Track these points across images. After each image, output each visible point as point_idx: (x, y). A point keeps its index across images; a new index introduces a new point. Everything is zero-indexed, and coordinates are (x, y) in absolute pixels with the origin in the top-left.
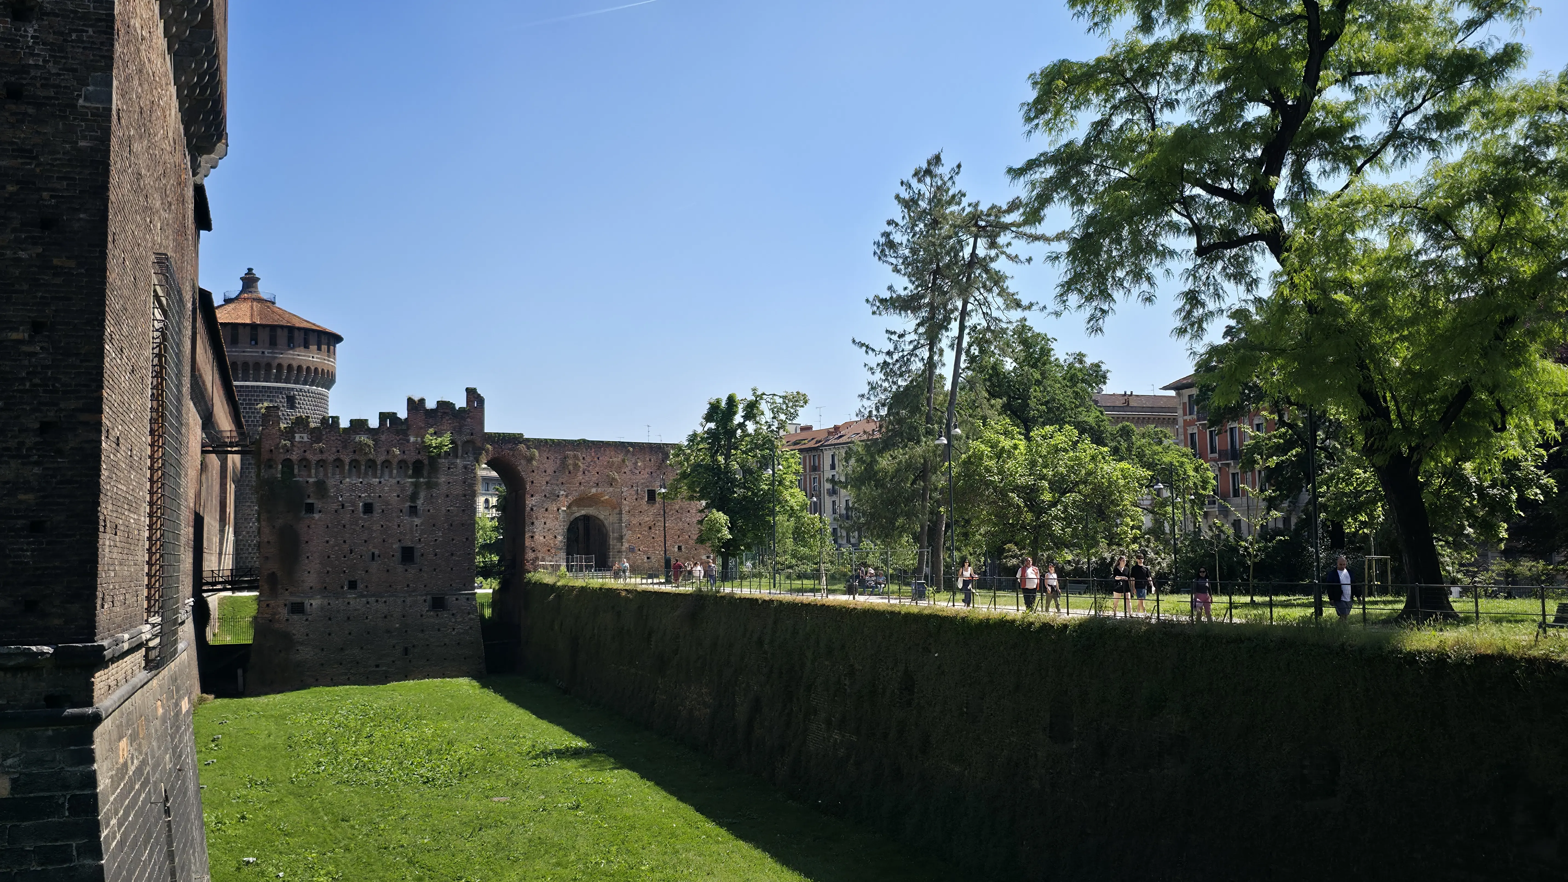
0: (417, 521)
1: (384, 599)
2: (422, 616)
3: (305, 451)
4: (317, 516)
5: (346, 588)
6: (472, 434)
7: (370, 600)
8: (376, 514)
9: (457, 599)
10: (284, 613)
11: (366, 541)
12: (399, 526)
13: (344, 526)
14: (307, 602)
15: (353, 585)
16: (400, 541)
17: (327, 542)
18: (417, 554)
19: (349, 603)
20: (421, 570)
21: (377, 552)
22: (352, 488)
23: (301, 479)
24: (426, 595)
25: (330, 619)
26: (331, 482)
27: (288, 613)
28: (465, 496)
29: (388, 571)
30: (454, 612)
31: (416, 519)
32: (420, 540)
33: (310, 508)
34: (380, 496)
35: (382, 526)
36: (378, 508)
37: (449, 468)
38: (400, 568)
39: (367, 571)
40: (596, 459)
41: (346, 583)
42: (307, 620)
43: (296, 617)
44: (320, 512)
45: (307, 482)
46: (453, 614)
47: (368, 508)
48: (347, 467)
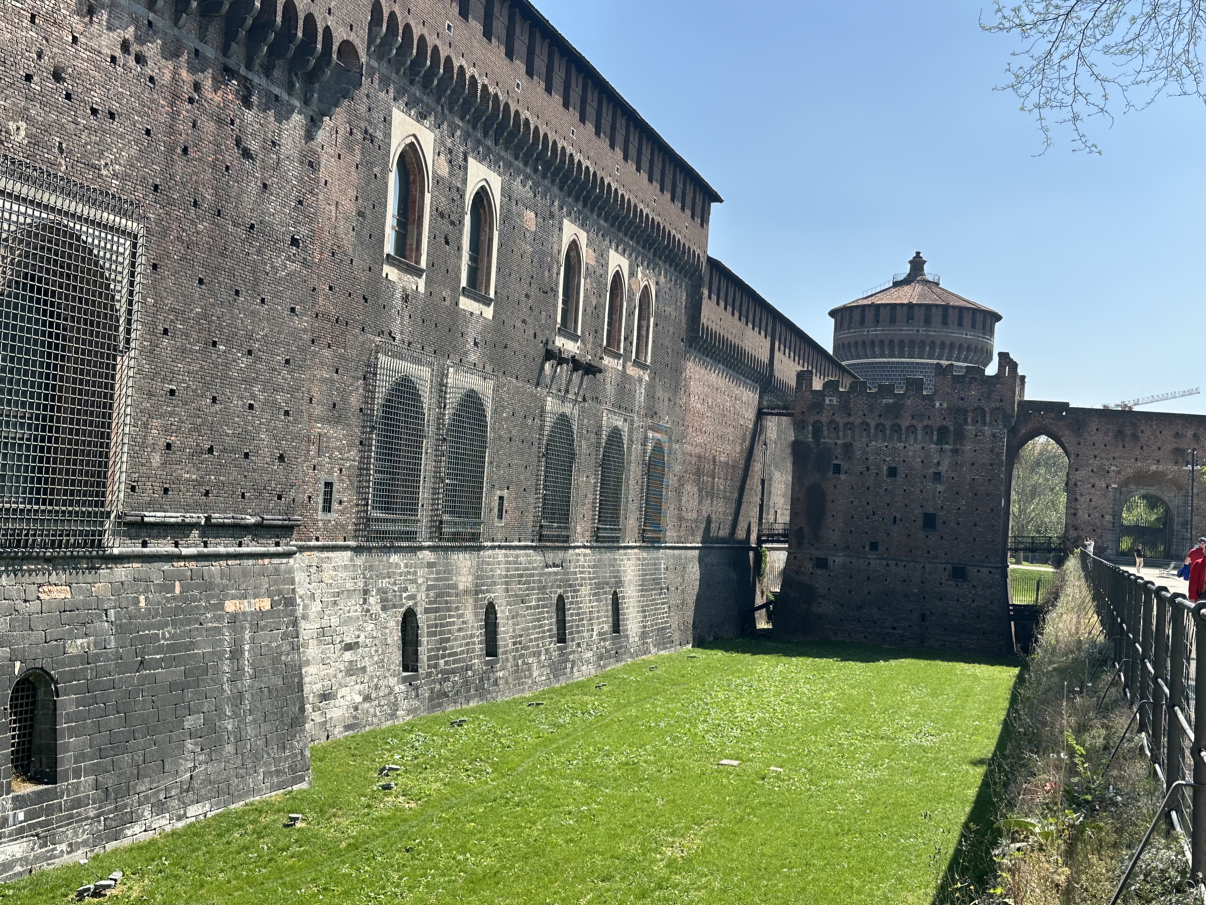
0: (940, 488)
1: (904, 563)
2: (941, 584)
3: (834, 414)
4: (843, 477)
5: (867, 549)
6: (1001, 401)
7: (890, 562)
8: (900, 479)
9: (978, 571)
10: (809, 566)
11: (888, 505)
12: (922, 491)
13: (868, 489)
14: (830, 559)
15: (874, 546)
16: (922, 506)
17: (852, 502)
18: (939, 522)
19: (869, 564)
20: (942, 538)
21: (898, 517)
22: (878, 452)
23: (830, 441)
24: (946, 563)
25: (851, 577)
26: (858, 445)
27: (813, 567)
28: (992, 465)
29: (909, 535)
30: (975, 584)
31: (939, 486)
32: (942, 507)
33: (837, 469)
34: (904, 461)
35: (905, 491)
36: (901, 471)
37: (976, 436)
38: (921, 535)
39: (888, 534)
40: (1158, 433)
41: (868, 544)
42: (829, 575)
43: (819, 572)
44: (846, 473)
45: (836, 444)
46: (974, 586)
47: (892, 472)
48: (872, 431)
